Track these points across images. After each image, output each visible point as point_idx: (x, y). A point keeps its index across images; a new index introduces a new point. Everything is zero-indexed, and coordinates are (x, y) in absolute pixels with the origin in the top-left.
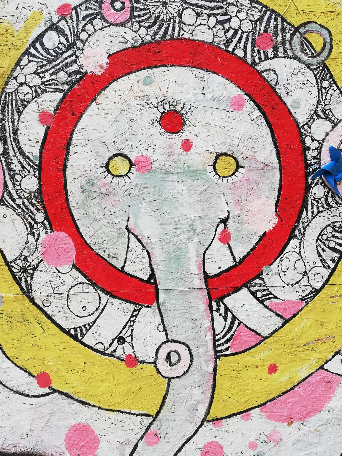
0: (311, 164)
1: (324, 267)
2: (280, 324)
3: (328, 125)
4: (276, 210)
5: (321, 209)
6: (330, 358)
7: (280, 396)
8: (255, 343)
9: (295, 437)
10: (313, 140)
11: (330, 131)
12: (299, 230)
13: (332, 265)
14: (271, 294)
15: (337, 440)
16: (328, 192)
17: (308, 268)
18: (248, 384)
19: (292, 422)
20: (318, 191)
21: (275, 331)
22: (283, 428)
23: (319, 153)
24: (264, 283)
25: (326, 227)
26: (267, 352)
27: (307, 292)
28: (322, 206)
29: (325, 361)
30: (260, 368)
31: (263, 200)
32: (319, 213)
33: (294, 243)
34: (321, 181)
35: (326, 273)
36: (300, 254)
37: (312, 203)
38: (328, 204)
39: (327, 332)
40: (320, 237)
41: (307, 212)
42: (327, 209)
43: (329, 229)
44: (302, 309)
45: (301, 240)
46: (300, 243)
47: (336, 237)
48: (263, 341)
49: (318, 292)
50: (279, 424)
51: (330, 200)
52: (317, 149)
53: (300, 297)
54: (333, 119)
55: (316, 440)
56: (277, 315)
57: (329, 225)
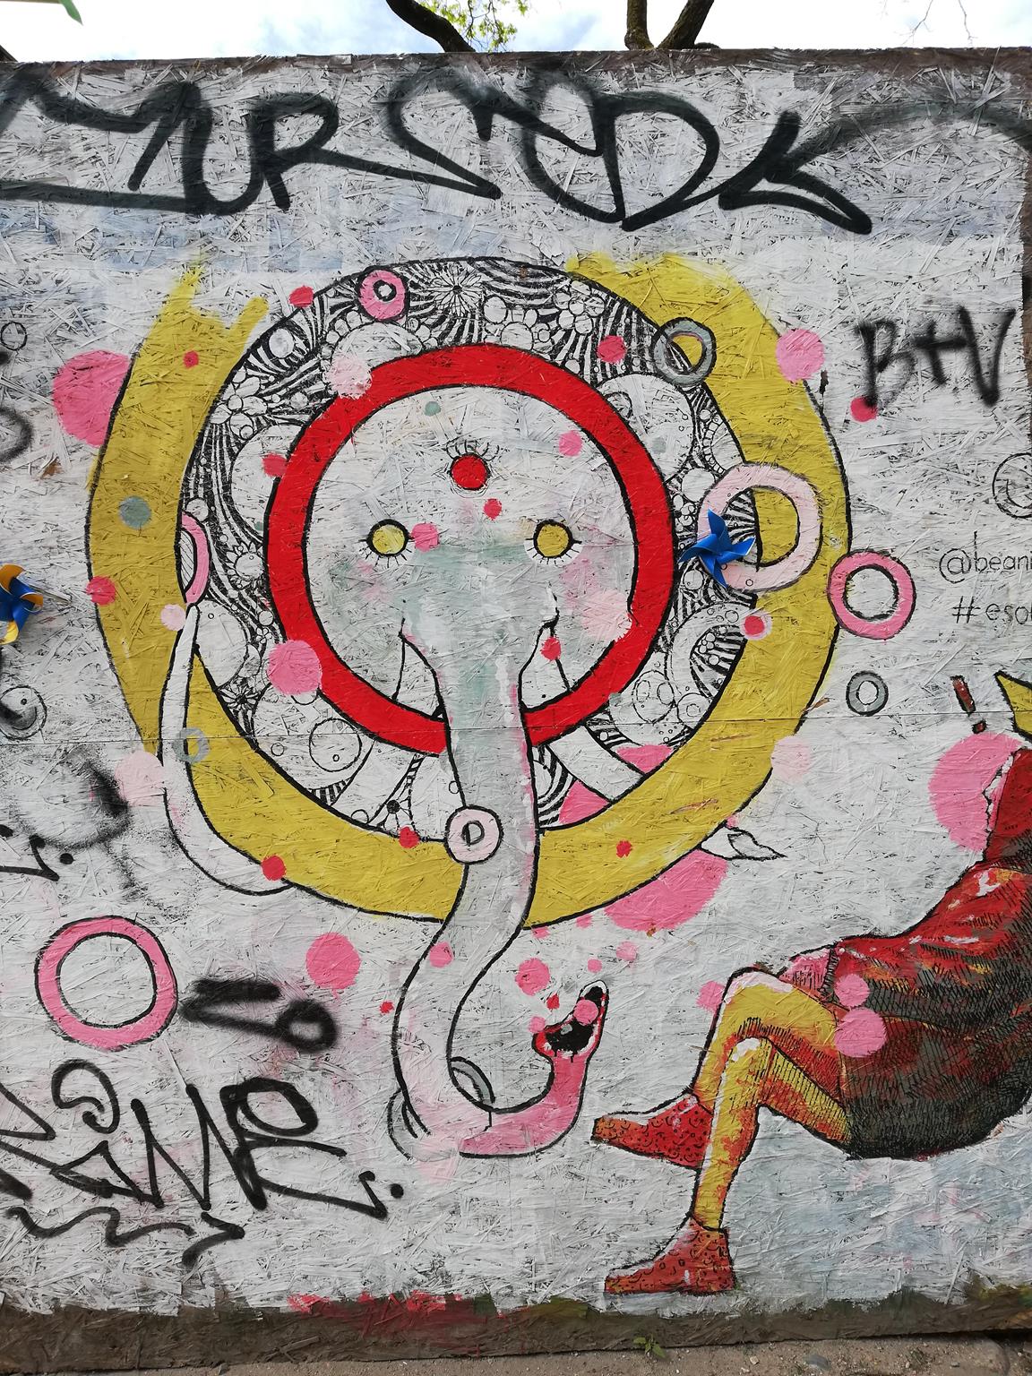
0: (683, 539)
1: (703, 695)
2: (635, 782)
3: (708, 478)
4: (629, 608)
5: (697, 606)
6: (711, 832)
7: (635, 889)
8: (598, 810)
9: (658, 953)
10: (686, 501)
11: (712, 487)
12: (664, 639)
13: (715, 692)
14: (621, 735)
15: (722, 957)
16: (708, 581)
17: (677, 697)
18: (587, 872)
19: (654, 931)
20: (693, 579)
21: (628, 792)
22: (640, 940)
23: (695, 522)
24: (611, 719)
25: (706, 634)
26: (616, 824)
27: (676, 733)
28: (700, 602)
29: (704, 836)
30: (605, 847)
31: (610, 592)
32: (693, 612)
33: (656, 658)
34: (697, 564)
35: (705, 703)
36: (665, 675)
37: (684, 598)
38: (708, 599)
39: (707, 794)
40: (696, 650)
41: (676, 612)
42: (707, 607)
43: (710, 637)
44: (668, 759)
45: (667, 653)
46: (666, 658)
47: (721, 650)
48: (609, 806)
49: (692, 732)
50: (634, 932)
51: (711, 593)
52: (691, 514)
53: (666, 740)
54: (716, 468)
55: (691, 957)
56: (631, 767)
57: (709, 631)
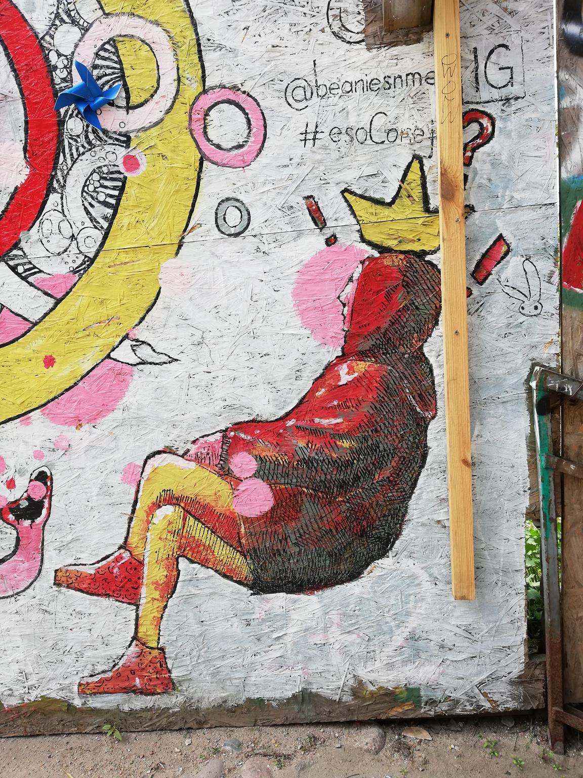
0: (61, 89)
1: (96, 228)
2: (51, 306)
3: (76, 32)
4: (25, 157)
5: (81, 150)
6: (116, 344)
7: (62, 394)
8: (24, 331)
9: (85, 443)
10: (59, 55)
11: (80, 41)
12: (58, 181)
13: (106, 225)
14: (35, 267)
15: (137, 444)
16: (88, 126)
17: (76, 231)
18: (22, 382)
19: (80, 425)
20: (74, 126)
21: (46, 315)
22: (72, 434)
23: (70, 73)
24: (25, 254)
25: (91, 174)
26: (40, 342)
27: (79, 262)
28: (83, 146)
29: (111, 348)
30: (34, 360)
31: (8, 143)
32: (79, 155)
33: (54, 198)
34: (76, 112)
35: (98, 235)
36: (63, 212)
37: (70, 143)
38: (90, 143)
39: (110, 312)
40: (86, 189)
41: (64, 156)
42: (90, 150)
43: (96, 177)
44: (75, 285)
45: (62, 193)
46: (62, 198)
47: (106, 187)
48: (33, 327)
49: (92, 261)
50: (66, 427)
51: (91, 136)
52: (65, 67)
53: (72, 269)
54: (81, 23)
55: (113, 445)
56: (46, 294)
57: (94, 171)
